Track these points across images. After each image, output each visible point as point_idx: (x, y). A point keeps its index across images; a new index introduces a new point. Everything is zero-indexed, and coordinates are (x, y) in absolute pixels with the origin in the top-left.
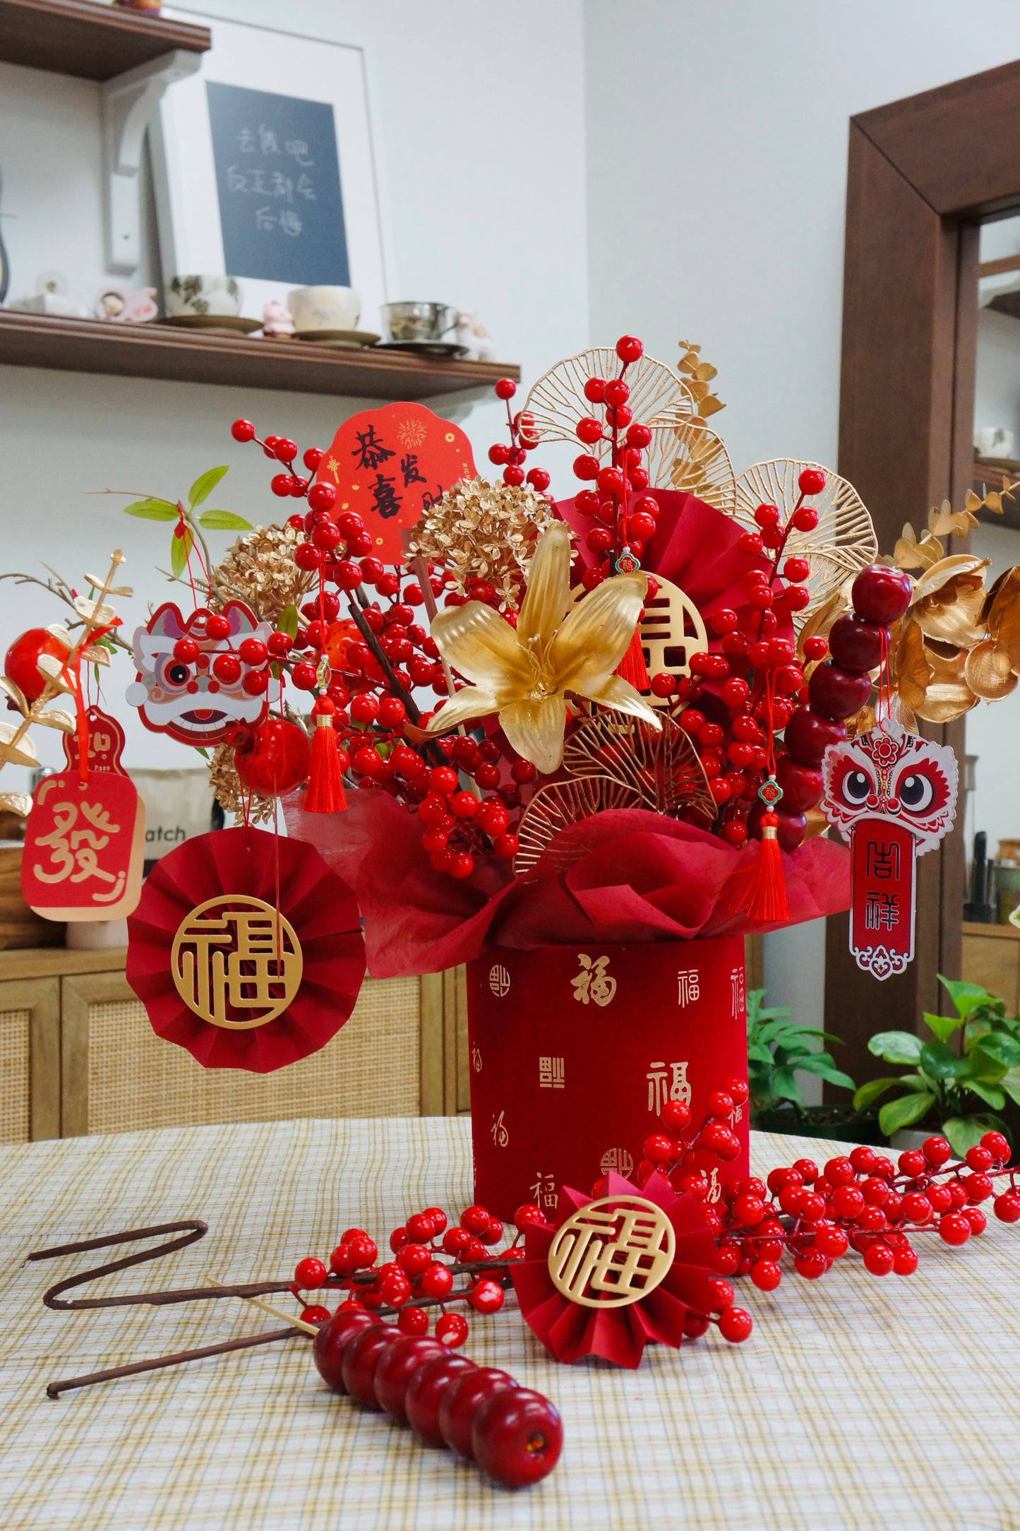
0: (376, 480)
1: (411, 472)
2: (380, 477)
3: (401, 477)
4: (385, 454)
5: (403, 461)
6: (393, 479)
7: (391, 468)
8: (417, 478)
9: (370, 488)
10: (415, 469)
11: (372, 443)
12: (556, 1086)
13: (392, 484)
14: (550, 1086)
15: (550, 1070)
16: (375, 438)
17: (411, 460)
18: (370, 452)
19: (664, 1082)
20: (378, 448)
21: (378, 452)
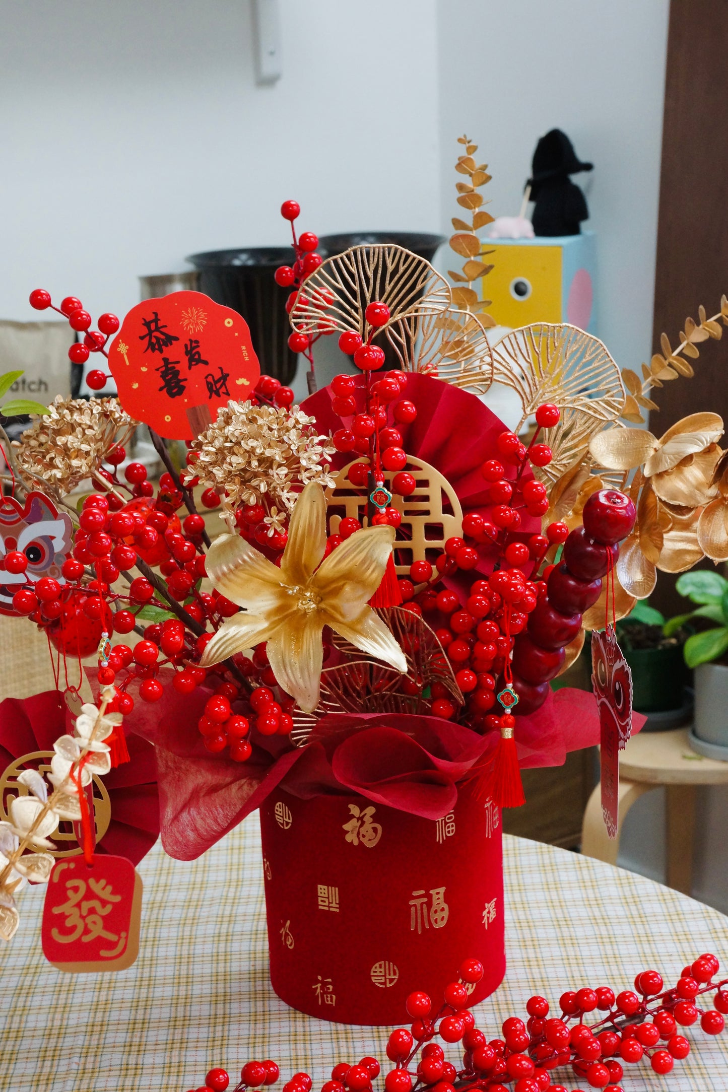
0: (162, 363)
1: (194, 356)
2: (166, 360)
3: (185, 360)
4: (170, 340)
5: (186, 346)
6: (178, 362)
7: (175, 352)
8: (200, 361)
9: (157, 370)
10: (198, 353)
11: (157, 329)
12: (331, 909)
13: (178, 367)
14: (327, 908)
15: (327, 896)
16: (160, 324)
17: (194, 345)
18: (156, 337)
19: (425, 906)
20: (162, 333)
21: (163, 337)
